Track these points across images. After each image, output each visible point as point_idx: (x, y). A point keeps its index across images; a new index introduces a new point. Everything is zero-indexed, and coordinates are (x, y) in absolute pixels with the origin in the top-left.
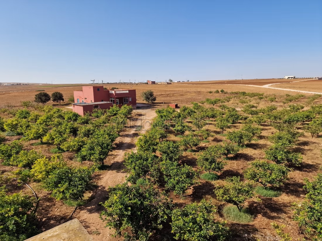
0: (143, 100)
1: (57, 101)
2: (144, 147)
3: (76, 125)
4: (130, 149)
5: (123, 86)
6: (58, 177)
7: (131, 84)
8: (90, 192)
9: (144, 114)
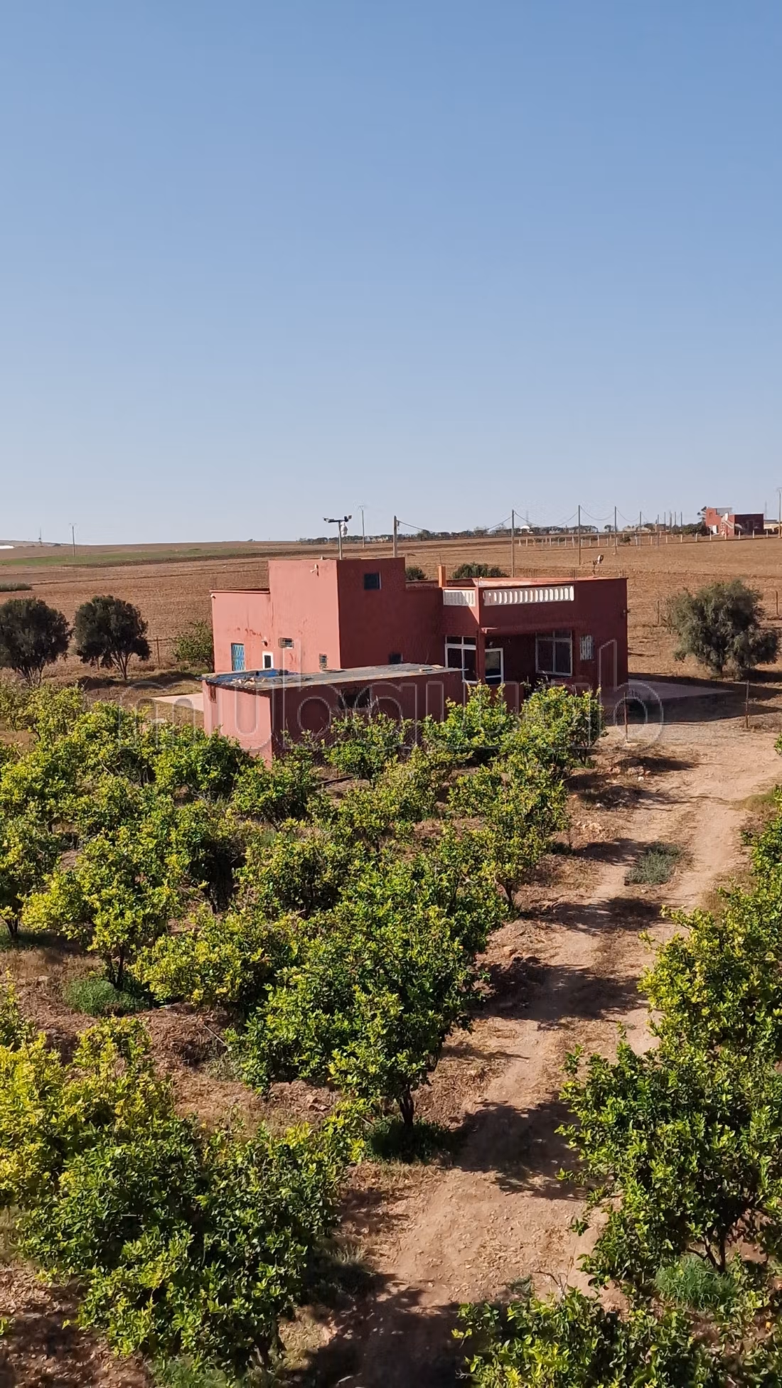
0: (680, 656)
1: (107, 657)
2: (705, 1011)
3: (228, 825)
4: (594, 1015)
5: (527, 554)
6: (120, 1192)
7: (584, 534)
8: (321, 1318)
9: (688, 759)
